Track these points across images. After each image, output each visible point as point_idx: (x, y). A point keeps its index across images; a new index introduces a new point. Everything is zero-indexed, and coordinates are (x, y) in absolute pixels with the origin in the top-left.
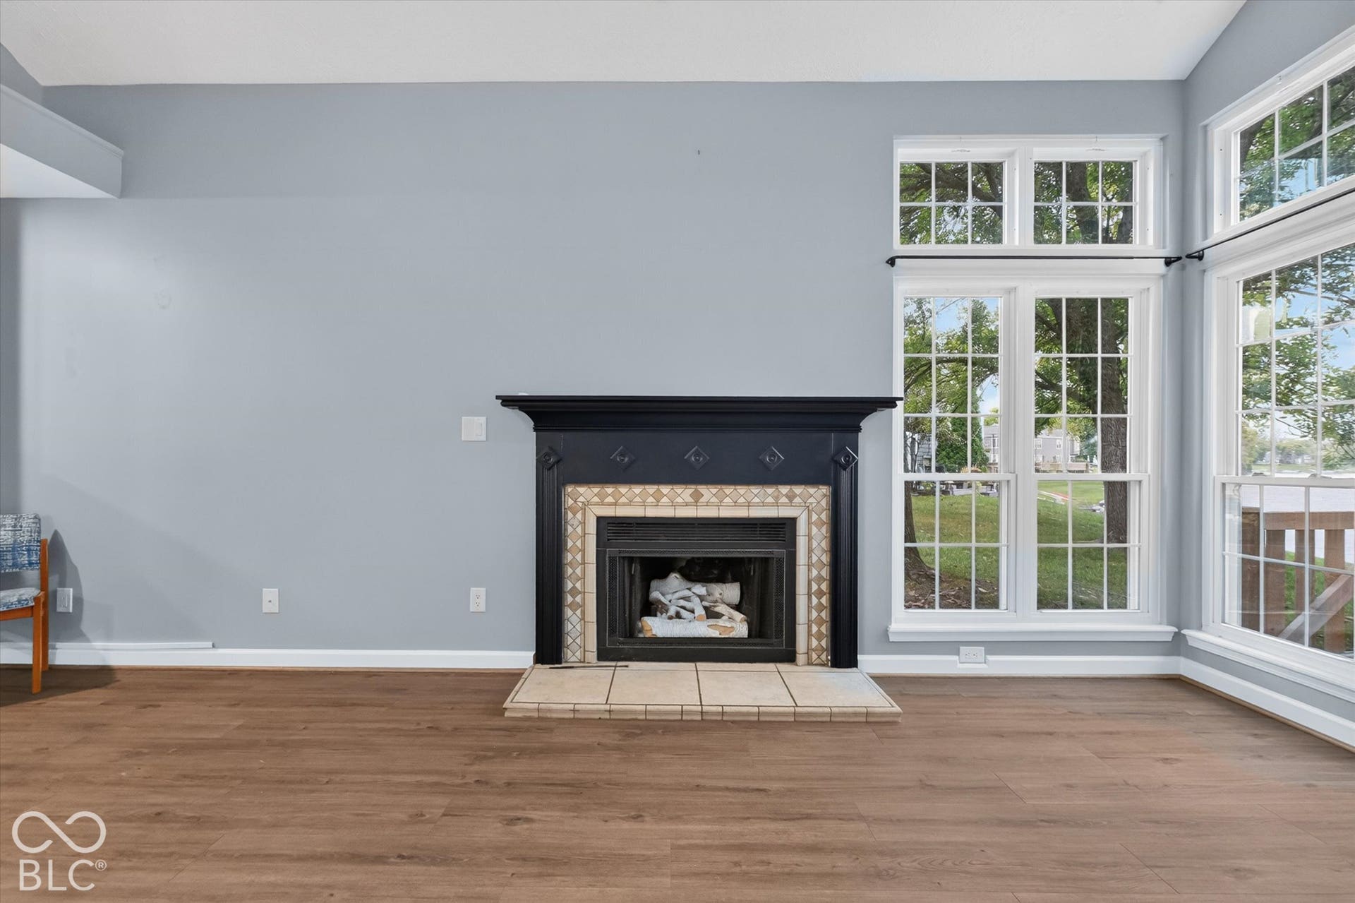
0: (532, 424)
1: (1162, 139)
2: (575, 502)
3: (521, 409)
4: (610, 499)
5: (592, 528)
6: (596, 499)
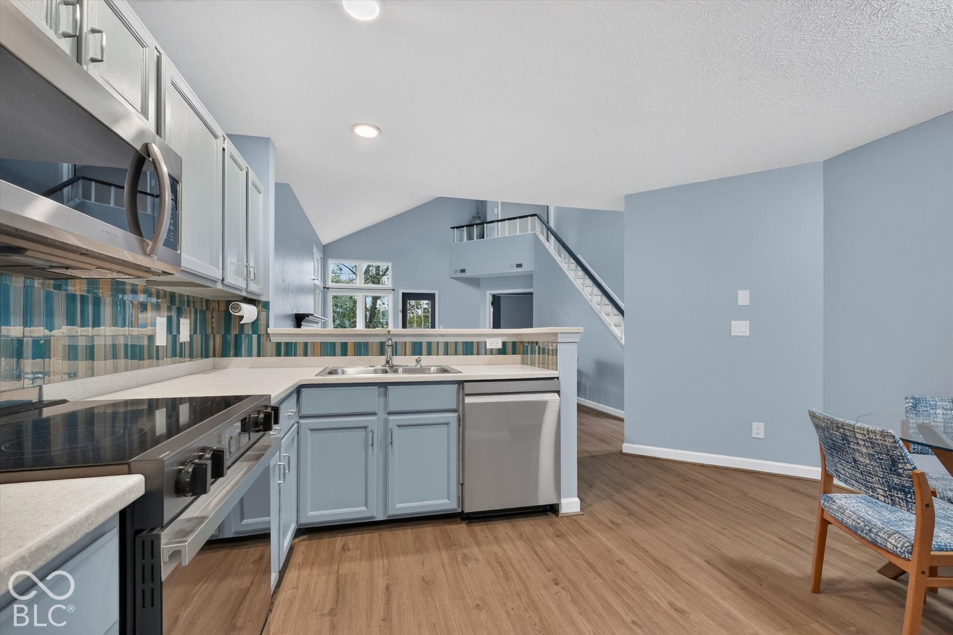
1: (322, 258)
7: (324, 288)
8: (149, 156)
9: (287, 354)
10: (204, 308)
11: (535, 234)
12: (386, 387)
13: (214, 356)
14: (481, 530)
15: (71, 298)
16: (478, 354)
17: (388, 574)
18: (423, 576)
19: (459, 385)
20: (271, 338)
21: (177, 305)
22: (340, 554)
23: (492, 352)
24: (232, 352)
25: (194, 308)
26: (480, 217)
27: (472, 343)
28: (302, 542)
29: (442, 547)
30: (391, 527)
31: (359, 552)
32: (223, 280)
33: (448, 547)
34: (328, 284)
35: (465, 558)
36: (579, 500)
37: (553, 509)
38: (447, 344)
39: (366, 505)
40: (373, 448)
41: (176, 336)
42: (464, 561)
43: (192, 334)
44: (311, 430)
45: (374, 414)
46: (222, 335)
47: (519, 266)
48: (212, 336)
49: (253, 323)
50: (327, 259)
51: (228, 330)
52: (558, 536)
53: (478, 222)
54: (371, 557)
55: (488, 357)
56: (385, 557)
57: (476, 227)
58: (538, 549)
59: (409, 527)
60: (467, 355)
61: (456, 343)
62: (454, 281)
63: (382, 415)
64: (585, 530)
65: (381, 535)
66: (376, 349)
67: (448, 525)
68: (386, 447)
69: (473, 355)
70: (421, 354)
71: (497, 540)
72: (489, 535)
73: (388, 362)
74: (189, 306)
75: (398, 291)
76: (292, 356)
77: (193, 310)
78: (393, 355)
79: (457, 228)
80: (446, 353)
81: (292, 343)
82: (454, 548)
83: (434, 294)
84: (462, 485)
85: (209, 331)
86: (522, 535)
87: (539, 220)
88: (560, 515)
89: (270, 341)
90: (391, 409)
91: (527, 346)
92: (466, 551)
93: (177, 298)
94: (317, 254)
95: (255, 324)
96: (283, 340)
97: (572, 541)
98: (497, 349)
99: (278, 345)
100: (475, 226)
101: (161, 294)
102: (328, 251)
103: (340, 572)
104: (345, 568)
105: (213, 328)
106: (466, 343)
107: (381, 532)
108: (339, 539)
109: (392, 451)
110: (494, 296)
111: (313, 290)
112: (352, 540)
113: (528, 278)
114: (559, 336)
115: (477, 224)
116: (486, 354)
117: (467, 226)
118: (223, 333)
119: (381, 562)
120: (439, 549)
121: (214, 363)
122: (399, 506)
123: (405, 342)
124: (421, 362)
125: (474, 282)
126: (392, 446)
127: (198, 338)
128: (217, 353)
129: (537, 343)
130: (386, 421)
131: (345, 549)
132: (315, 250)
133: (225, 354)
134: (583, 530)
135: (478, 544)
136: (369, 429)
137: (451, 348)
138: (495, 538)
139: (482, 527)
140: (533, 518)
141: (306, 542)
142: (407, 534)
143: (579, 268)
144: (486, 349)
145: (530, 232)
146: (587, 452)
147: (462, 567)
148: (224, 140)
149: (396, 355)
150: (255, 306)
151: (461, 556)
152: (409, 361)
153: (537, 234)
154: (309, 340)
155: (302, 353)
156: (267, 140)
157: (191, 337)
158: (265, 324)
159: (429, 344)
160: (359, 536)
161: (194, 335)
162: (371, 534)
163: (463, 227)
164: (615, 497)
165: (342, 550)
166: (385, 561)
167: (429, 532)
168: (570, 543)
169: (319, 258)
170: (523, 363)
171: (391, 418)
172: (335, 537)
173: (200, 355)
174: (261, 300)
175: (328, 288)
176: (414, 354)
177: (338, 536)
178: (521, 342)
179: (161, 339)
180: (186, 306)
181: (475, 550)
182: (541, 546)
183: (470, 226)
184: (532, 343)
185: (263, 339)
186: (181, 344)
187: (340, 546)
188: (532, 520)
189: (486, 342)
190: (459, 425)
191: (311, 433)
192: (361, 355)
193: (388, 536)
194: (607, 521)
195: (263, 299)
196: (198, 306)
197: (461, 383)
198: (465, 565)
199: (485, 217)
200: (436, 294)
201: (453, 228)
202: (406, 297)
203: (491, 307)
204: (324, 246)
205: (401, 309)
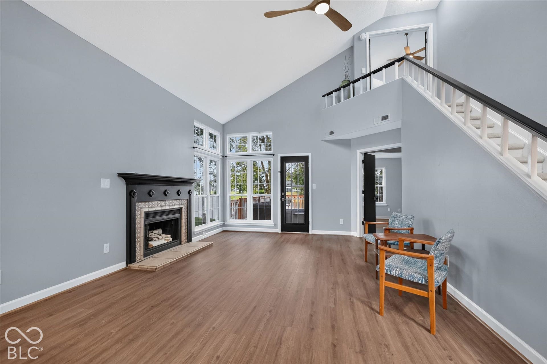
0: (125, 182)
1: (221, 134)
2: (138, 208)
3: (122, 177)
4: (147, 206)
5: (143, 215)
6: (144, 206)
7: (222, 156)
26: (348, 80)
34: (226, 153)
47: (386, 118)
53: (346, 84)
57: (344, 90)
62: (324, 142)
75: (278, 156)
79: (327, 95)
83: (308, 156)
100: (342, 89)
102: (225, 129)
110: (365, 155)
115: (344, 87)
117: (335, 91)
125: (345, 143)
145: (397, 78)
153: (405, 77)
163: (331, 93)
175: (226, 157)
183: (339, 89)
200: (309, 156)
201: (324, 96)
202: (284, 160)
203: (362, 165)
204: (223, 126)
205: (280, 171)
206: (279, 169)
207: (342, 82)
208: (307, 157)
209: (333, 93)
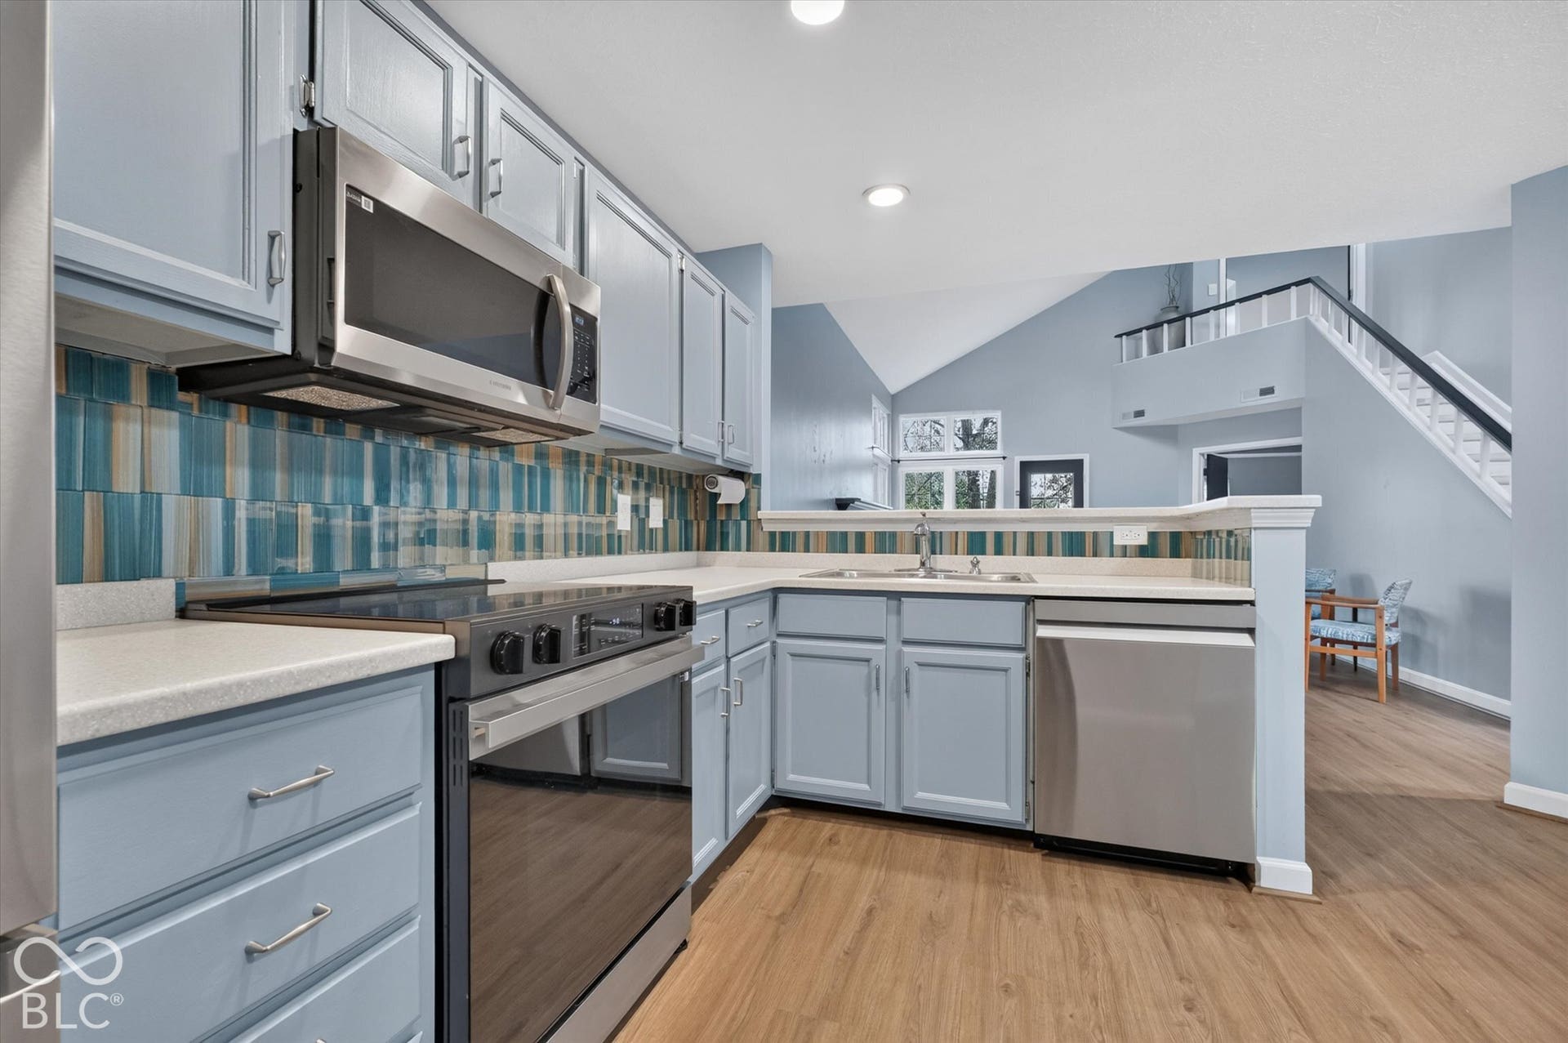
1: (889, 414)
7: (892, 461)
8: (552, 292)
9: (784, 549)
10: (684, 486)
11: (1307, 323)
12: (900, 600)
13: (698, 549)
14: (1065, 871)
15: (518, 469)
16: (1095, 555)
17: (879, 892)
18: (931, 912)
19: (1028, 603)
20: (763, 525)
21: (646, 480)
22: (823, 844)
23: (1125, 551)
24: (718, 546)
25: (669, 484)
26: (1177, 307)
27: (1082, 534)
28: (780, 817)
29: (981, 880)
30: (910, 829)
31: (850, 850)
32: (681, 443)
33: (992, 882)
34: (899, 454)
35: (1018, 907)
36: (1310, 871)
37: (1243, 873)
38: (1031, 535)
39: (869, 782)
40: (878, 694)
41: (644, 519)
42: (1012, 913)
43: (667, 518)
44: (793, 655)
45: (880, 641)
46: (708, 522)
47: (1268, 391)
48: (695, 523)
49: (742, 503)
50: (898, 416)
51: (713, 515)
52: (1233, 926)
53: (1174, 315)
54: (864, 861)
55: (1118, 561)
56: (884, 869)
57: (1169, 328)
58: (1175, 935)
59: (941, 835)
60: (1072, 555)
61: (1050, 534)
62: (1120, 433)
63: (894, 644)
64: (1310, 934)
65: (890, 836)
66: (908, 543)
67: (1009, 848)
68: (899, 694)
69: (1085, 556)
70: (983, 553)
71: (1092, 897)
72: (1079, 883)
73: (923, 564)
74: (661, 483)
75: (1014, 460)
76: (789, 551)
77: (667, 487)
78: (933, 552)
79: (1128, 334)
80: (1031, 552)
81: (789, 532)
82: (1004, 886)
83: (1082, 460)
84: (1033, 783)
85: (691, 516)
86: (1149, 904)
87: (1317, 290)
88: (1255, 890)
89: (762, 529)
90: (907, 635)
91: (1202, 540)
92: (1023, 898)
93: (646, 472)
94: (879, 410)
95: (744, 504)
96: (778, 528)
97: (1266, 943)
98: (1136, 546)
99: (772, 534)
100: (1166, 326)
101: (625, 466)
102: (897, 404)
103: (813, 869)
104: (821, 867)
105: (696, 512)
106: (1071, 534)
107: (893, 832)
108: (829, 825)
109: (909, 704)
110: (1210, 458)
111: (872, 465)
112: (847, 830)
113: (1290, 417)
114: (1252, 514)
115: (1169, 322)
116: (1112, 555)
117: (1148, 328)
118: (708, 519)
119: (875, 872)
120: (976, 880)
121: (698, 559)
122: (920, 795)
123: (957, 533)
124: (980, 565)
125: (1167, 434)
126: (908, 697)
127: (675, 524)
128: (701, 546)
129: (1217, 532)
130: (900, 654)
131: (831, 840)
132: (875, 403)
133: (709, 547)
134: (1304, 934)
135: (1051, 892)
136: (873, 663)
137: (1041, 544)
138: (1088, 892)
139: (1071, 867)
140: (1186, 879)
141: (786, 818)
142: (933, 844)
143: (1420, 381)
144: (1112, 545)
145: (1294, 317)
146: (1392, 785)
147: (1005, 918)
148: (682, 258)
149: (941, 554)
150: (743, 480)
151: (1010, 902)
152: (961, 562)
153: (1312, 319)
154: (812, 528)
155: (802, 548)
156: (757, 248)
157: (665, 522)
158: (756, 505)
159: (999, 536)
160: (859, 829)
161: (670, 520)
162: (876, 831)
163: (1140, 330)
164: (1433, 891)
165: (828, 841)
166: (883, 873)
167: (969, 850)
168: (1257, 945)
169: (885, 416)
170: (1196, 574)
171: (907, 649)
172: (825, 821)
173: (678, 547)
174: (751, 472)
175: (899, 461)
176: (971, 551)
177: (830, 822)
178: (1191, 533)
179: (624, 522)
180: (658, 482)
181: (1042, 902)
182: (1183, 932)
183: (1158, 325)
184: (1209, 533)
185: (754, 526)
186: (651, 530)
187: (827, 835)
188: (1183, 881)
189: (1112, 533)
190: (1028, 674)
191: (793, 660)
192: (885, 553)
193: (902, 838)
194: (1383, 935)
195: (753, 471)
196: (675, 483)
197: (1030, 600)
198: (1011, 916)
199: (1189, 301)
200: (1084, 461)
201: (1120, 336)
202: (1027, 468)
203: (1203, 478)
204: (893, 395)
205: (1019, 490)
206: (1017, 488)
207: (1162, 310)
208: (1080, 462)
209: (1141, 331)
